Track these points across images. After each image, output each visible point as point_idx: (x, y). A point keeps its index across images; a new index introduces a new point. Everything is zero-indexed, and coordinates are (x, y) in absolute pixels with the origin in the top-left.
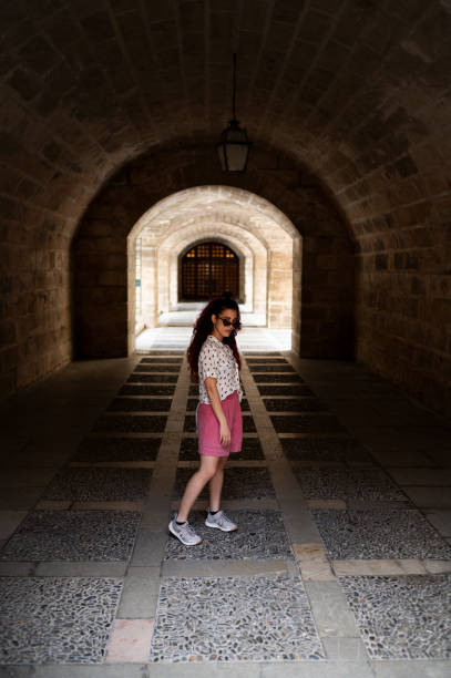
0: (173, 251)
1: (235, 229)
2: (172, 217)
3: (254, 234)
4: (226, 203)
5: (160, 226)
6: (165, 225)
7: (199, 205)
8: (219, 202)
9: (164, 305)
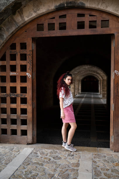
0: (80, 79)
1: (95, 74)
2: (78, 71)
3: (99, 75)
4: (90, 68)
5: (75, 74)
6: (76, 73)
7: (85, 68)
8: (89, 68)
9: (77, 93)
